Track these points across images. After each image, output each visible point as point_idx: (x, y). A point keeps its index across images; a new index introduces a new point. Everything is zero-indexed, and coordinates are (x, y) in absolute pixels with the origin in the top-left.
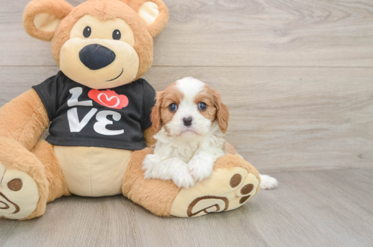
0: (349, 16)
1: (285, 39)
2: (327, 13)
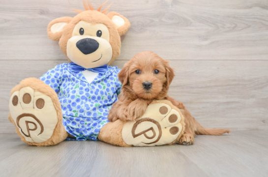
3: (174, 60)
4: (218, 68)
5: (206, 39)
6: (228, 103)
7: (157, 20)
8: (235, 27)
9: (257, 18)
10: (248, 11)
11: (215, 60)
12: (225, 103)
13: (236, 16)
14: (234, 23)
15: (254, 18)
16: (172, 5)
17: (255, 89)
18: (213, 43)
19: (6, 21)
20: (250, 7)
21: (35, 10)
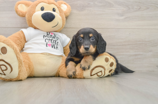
0: (148, 8)
1: (122, 18)
2: (139, 7)
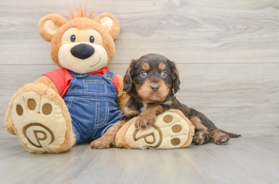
3: (183, 63)
4: (229, 72)
5: (216, 41)
6: (240, 108)
7: (165, 23)
8: (247, 29)
9: (270, 19)
10: (260, 11)
11: (226, 63)
12: (237, 108)
13: (248, 17)
14: (246, 25)
15: (267, 19)
16: (180, 7)
17: (269, 93)
18: (223, 45)
19: (12, 25)
20: (263, 8)
21: (41, 14)
